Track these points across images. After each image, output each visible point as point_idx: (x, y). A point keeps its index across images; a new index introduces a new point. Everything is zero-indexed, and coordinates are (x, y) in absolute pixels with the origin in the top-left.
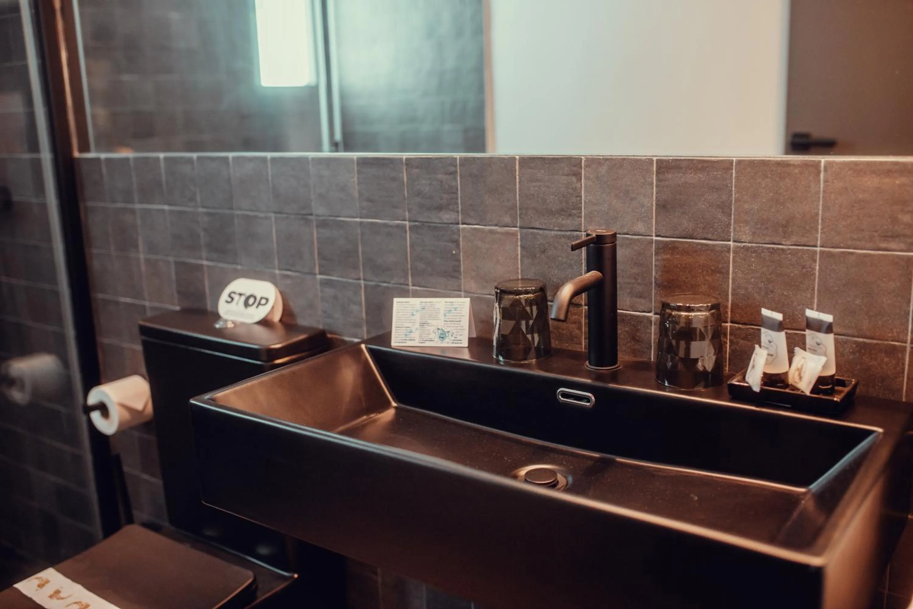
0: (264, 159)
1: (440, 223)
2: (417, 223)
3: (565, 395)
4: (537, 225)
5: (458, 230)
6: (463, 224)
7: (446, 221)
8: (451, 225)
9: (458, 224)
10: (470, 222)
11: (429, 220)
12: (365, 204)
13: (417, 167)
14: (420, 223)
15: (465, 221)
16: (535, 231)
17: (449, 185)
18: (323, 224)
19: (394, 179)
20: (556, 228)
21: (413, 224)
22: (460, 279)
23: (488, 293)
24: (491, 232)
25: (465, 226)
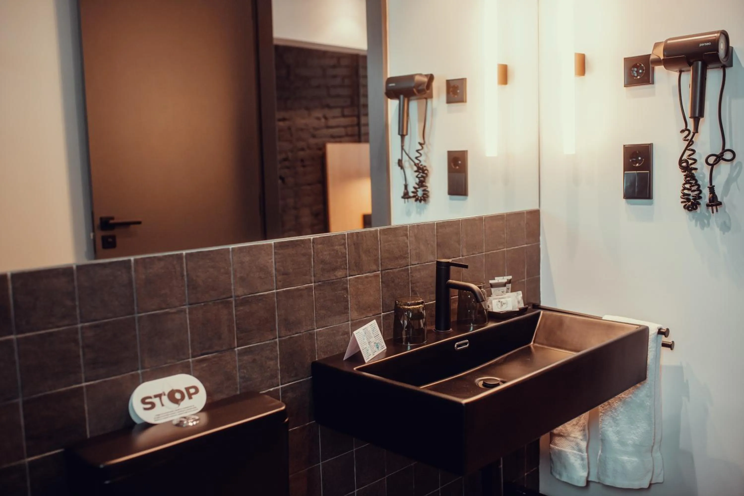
0: (180, 257)
1: (335, 279)
2: (320, 283)
3: (459, 346)
4: (390, 267)
5: (347, 280)
6: (349, 276)
7: (339, 277)
8: (343, 279)
9: (347, 277)
10: (354, 274)
11: (329, 279)
12: (280, 278)
13: (321, 244)
14: (322, 282)
15: (351, 274)
16: (389, 271)
17: (341, 253)
18: (244, 302)
19: (304, 255)
20: (399, 267)
21: (317, 284)
22: (348, 313)
23: (365, 316)
24: (367, 277)
25: (351, 277)
